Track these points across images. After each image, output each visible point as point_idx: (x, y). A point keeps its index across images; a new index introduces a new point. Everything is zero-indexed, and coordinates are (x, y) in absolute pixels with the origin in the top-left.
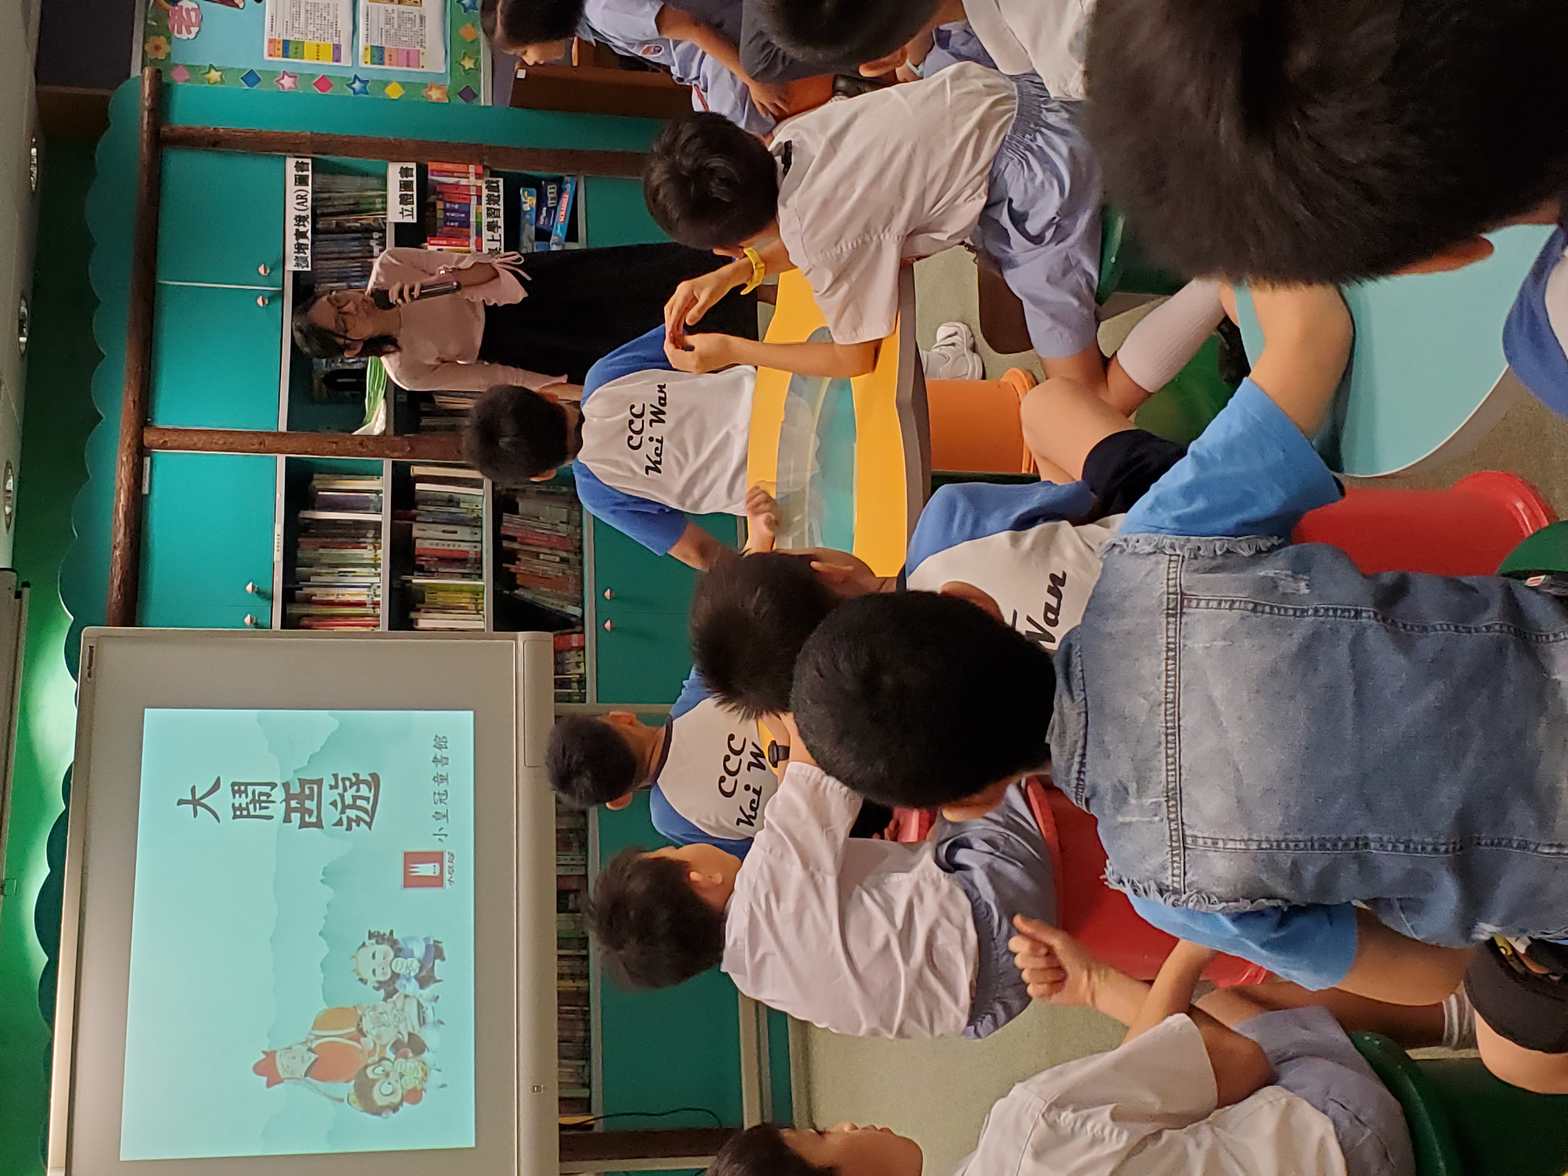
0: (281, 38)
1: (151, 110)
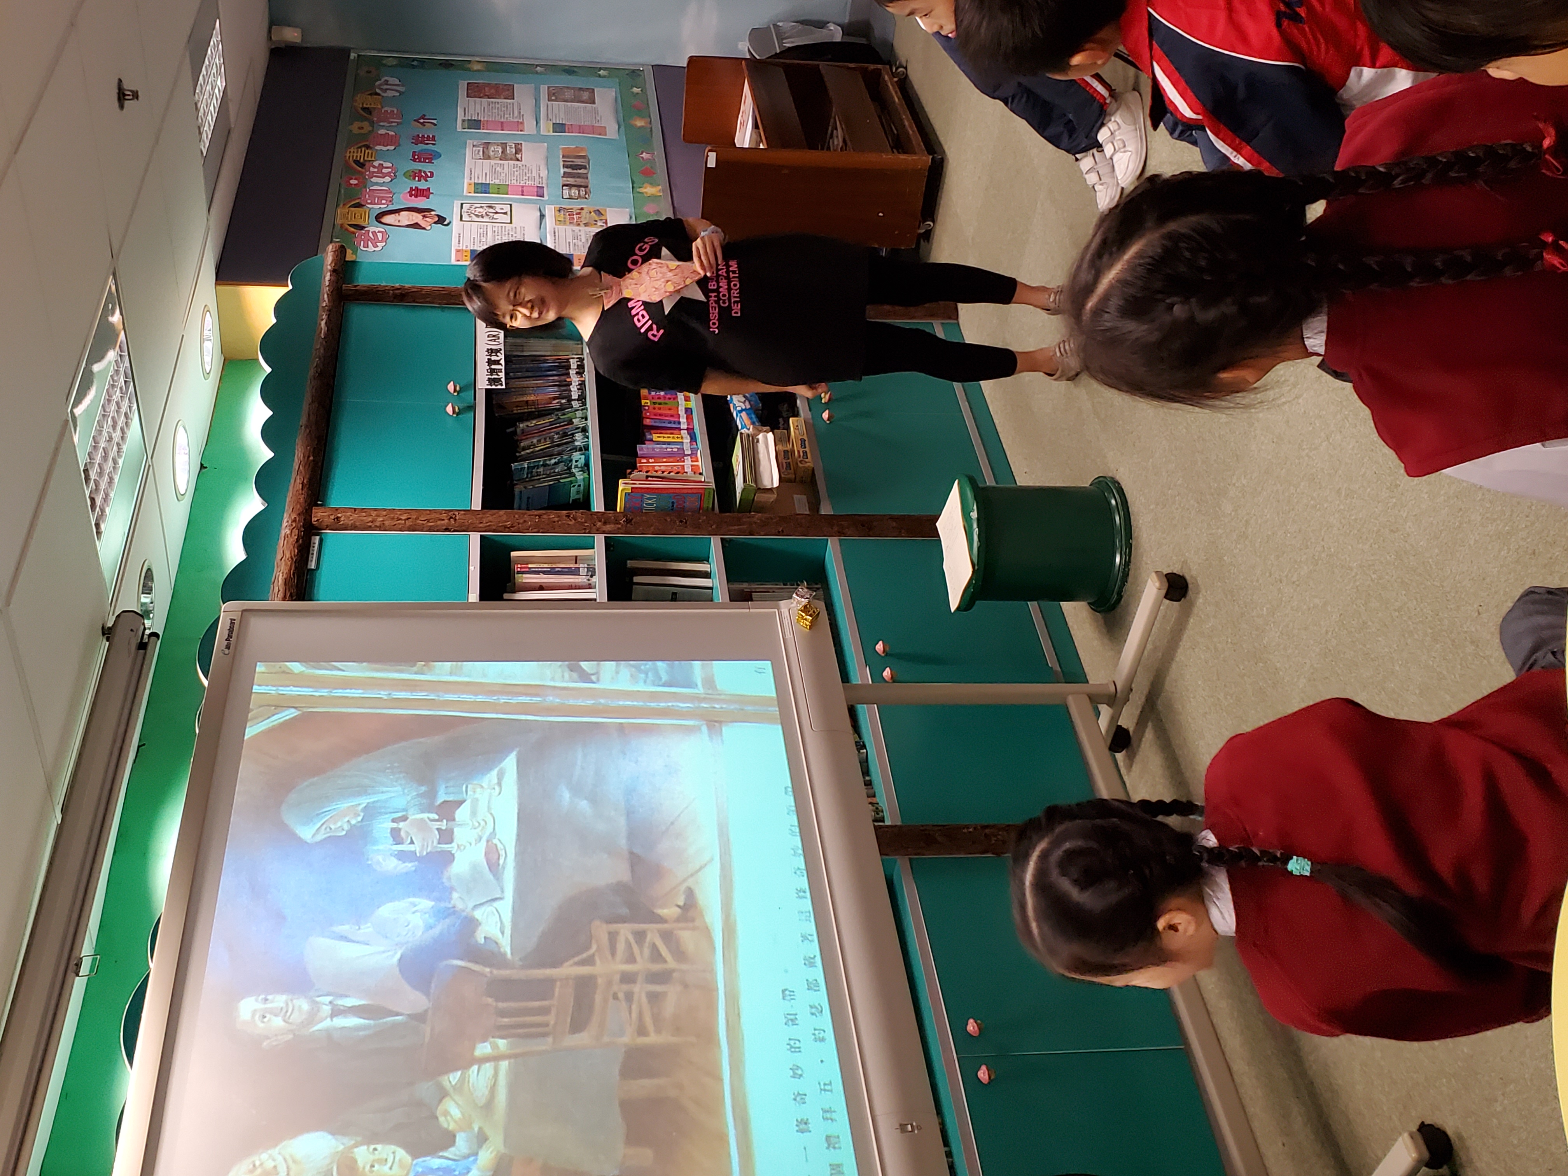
0: (469, 248)
1: (334, 271)
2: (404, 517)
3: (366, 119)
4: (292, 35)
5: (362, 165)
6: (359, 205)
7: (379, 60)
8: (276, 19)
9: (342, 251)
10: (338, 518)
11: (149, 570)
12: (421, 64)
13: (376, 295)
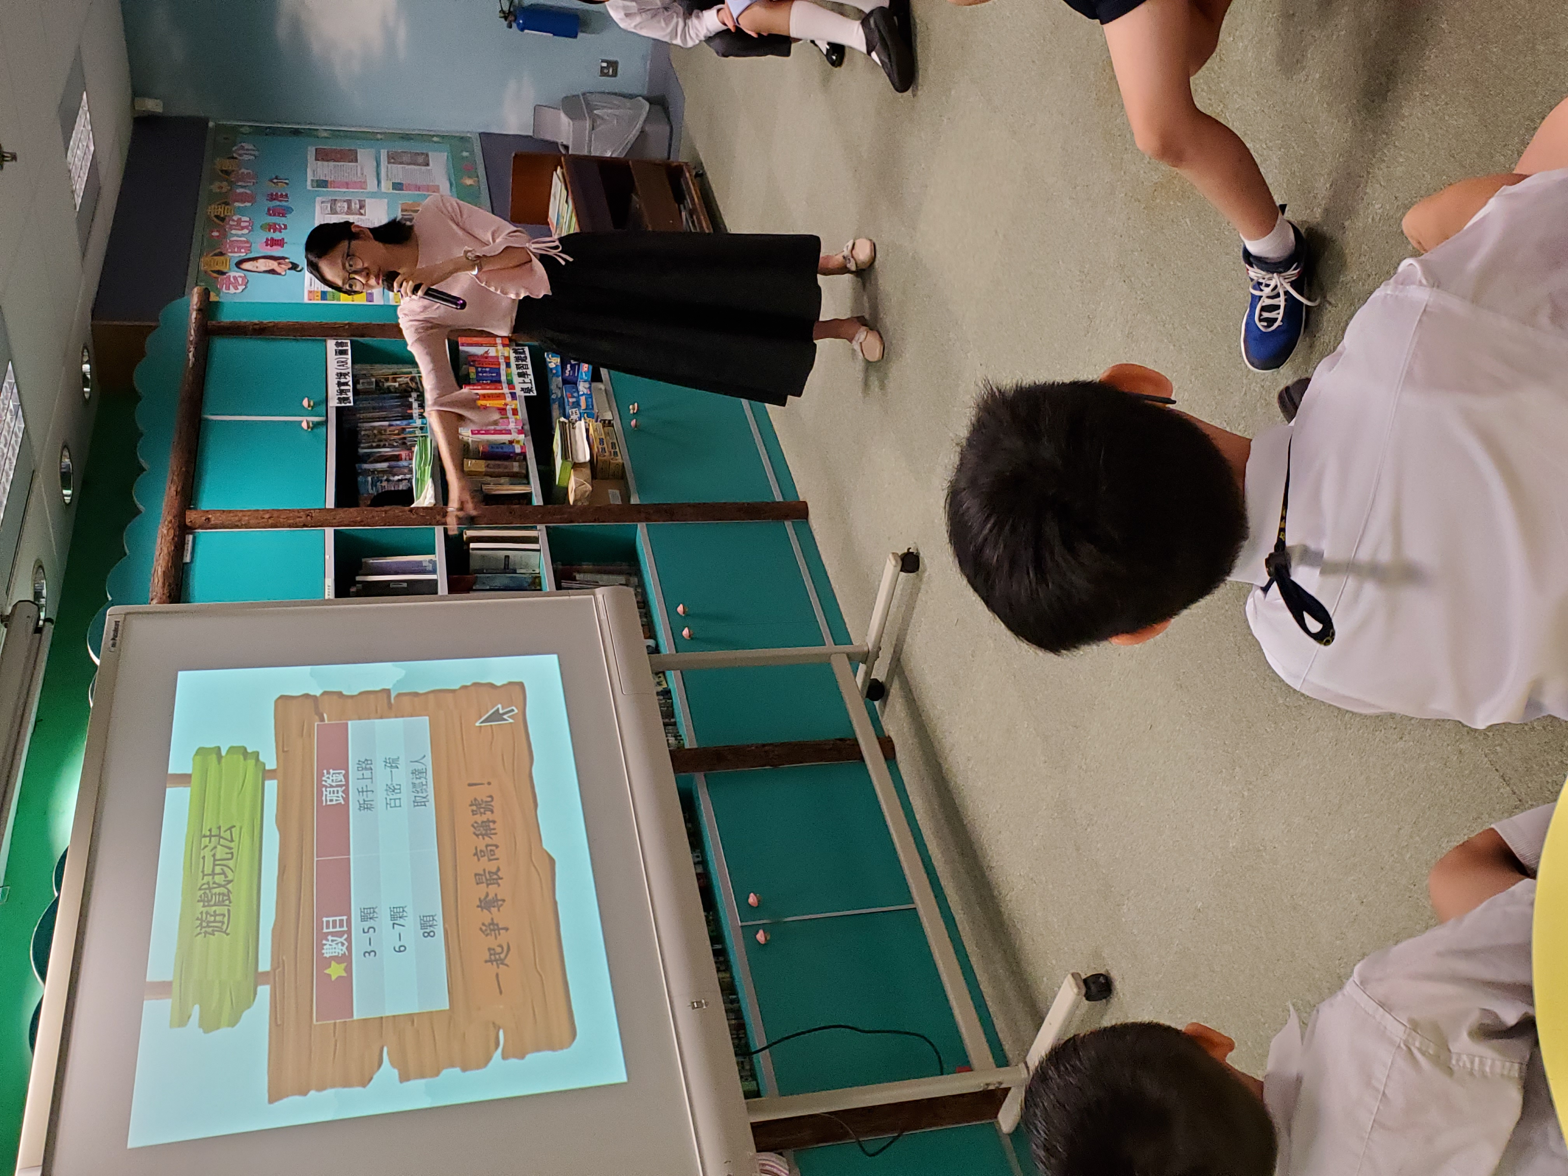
1: (199, 310)
2: (267, 516)
3: (222, 180)
4: (153, 106)
5: (223, 219)
6: (221, 254)
7: (235, 128)
8: (138, 91)
9: (206, 293)
10: (208, 519)
11: (41, 567)
12: (274, 132)
13: (238, 330)
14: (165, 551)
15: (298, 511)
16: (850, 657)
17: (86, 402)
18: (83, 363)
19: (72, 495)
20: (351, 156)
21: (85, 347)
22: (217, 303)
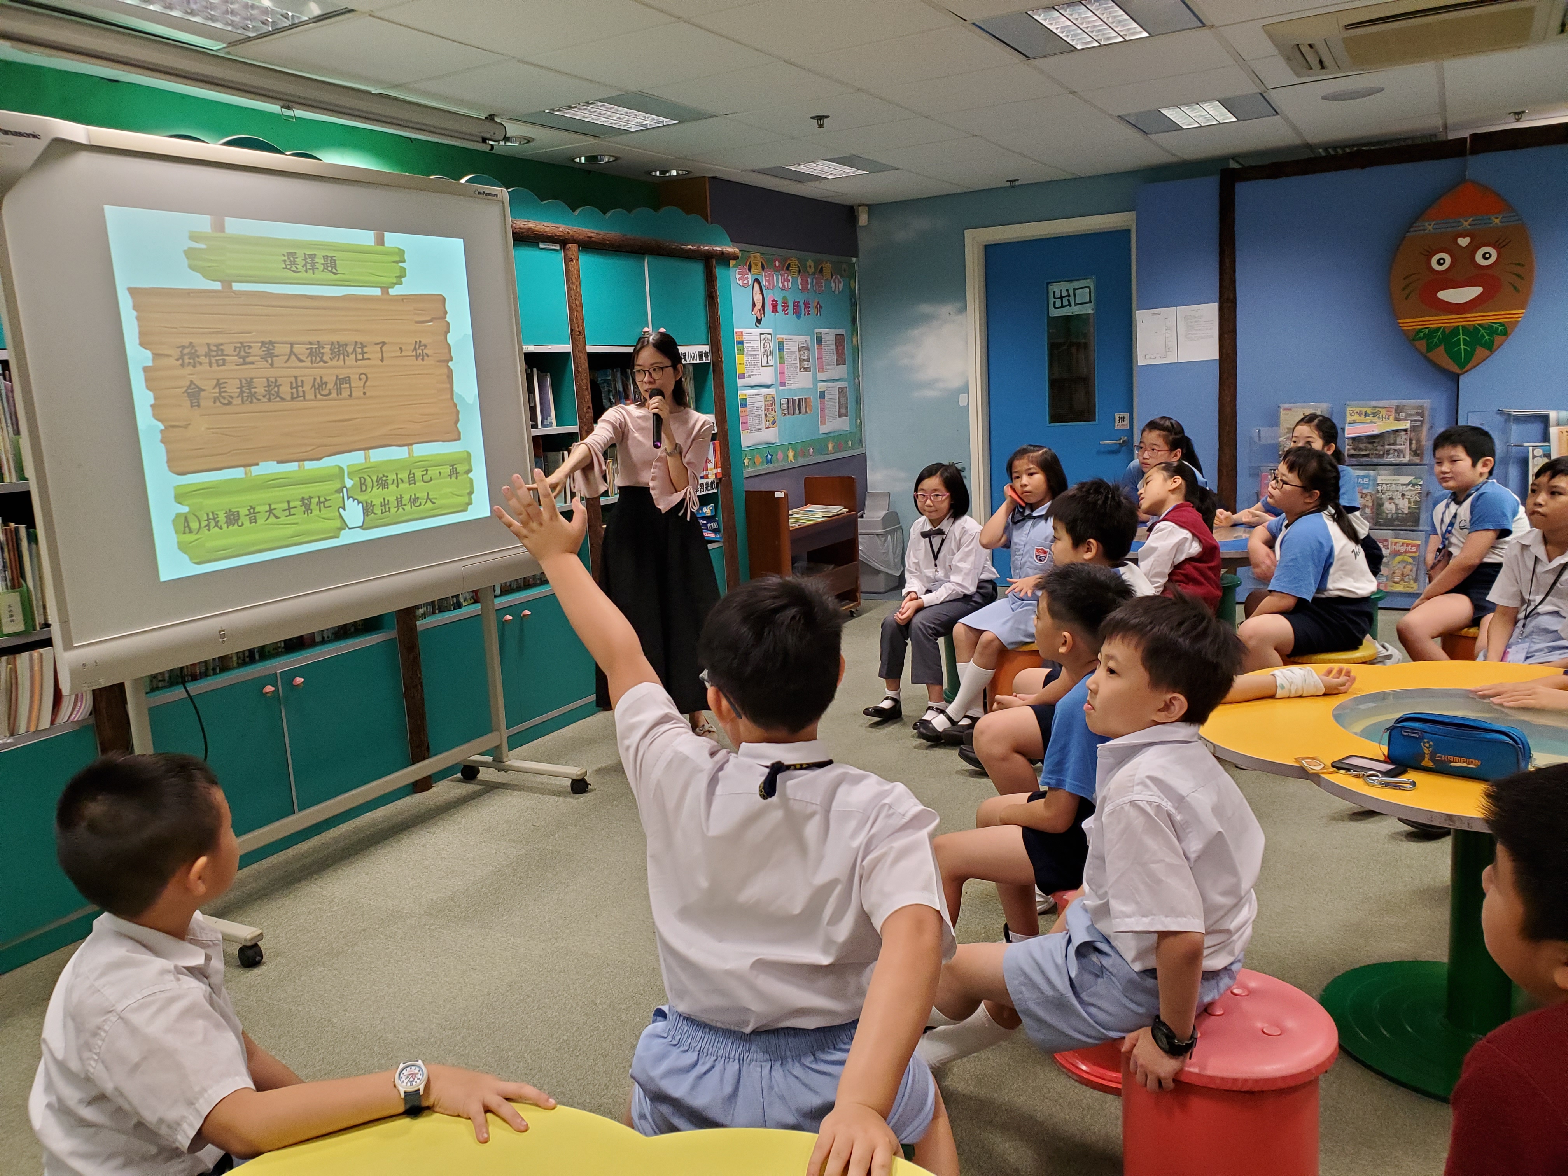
0: (744, 339)
1: (722, 253)
2: (577, 303)
3: (816, 268)
4: (863, 219)
5: (788, 269)
6: (763, 268)
7: (852, 276)
8: (872, 208)
9: (735, 257)
10: (572, 260)
11: (529, 142)
12: (854, 305)
13: (710, 280)
14: (547, 229)
15: (583, 325)
16: (498, 748)
17: (649, 173)
18: (677, 171)
19: (580, 163)
20: (841, 361)
21: (689, 172)
22: (728, 265)
